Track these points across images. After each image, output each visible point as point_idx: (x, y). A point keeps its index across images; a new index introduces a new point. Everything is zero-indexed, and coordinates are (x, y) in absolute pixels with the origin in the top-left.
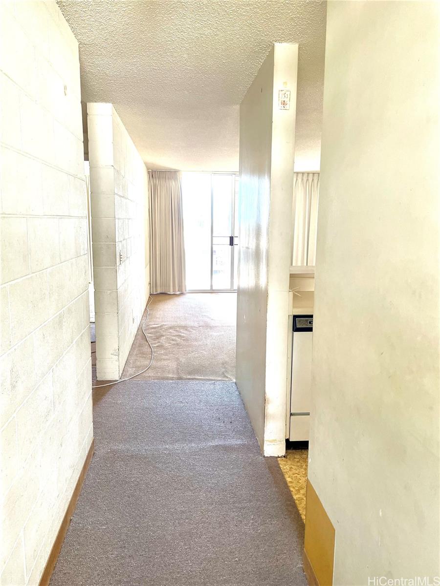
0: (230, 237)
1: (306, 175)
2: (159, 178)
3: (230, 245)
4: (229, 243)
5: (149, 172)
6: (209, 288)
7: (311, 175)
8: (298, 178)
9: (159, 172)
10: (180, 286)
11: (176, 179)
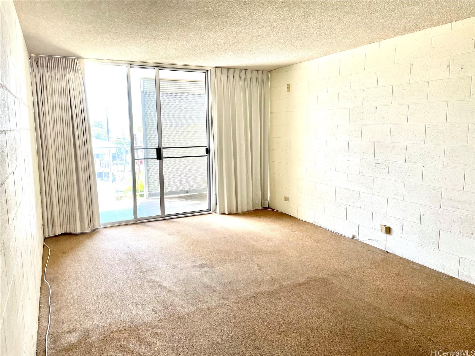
0: (157, 149)
1: (243, 72)
2: (48, 67)
3: (157, 158)
4: (156, 157)
5: (30, 58)
6: (132, 217)
7: (249, 72)
8: (235, 75)
9: (47, 59)
10: (91, 220)
11: (75, 69)
